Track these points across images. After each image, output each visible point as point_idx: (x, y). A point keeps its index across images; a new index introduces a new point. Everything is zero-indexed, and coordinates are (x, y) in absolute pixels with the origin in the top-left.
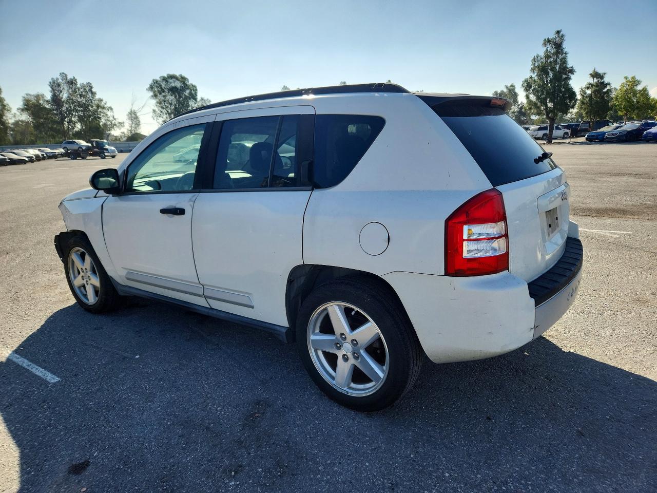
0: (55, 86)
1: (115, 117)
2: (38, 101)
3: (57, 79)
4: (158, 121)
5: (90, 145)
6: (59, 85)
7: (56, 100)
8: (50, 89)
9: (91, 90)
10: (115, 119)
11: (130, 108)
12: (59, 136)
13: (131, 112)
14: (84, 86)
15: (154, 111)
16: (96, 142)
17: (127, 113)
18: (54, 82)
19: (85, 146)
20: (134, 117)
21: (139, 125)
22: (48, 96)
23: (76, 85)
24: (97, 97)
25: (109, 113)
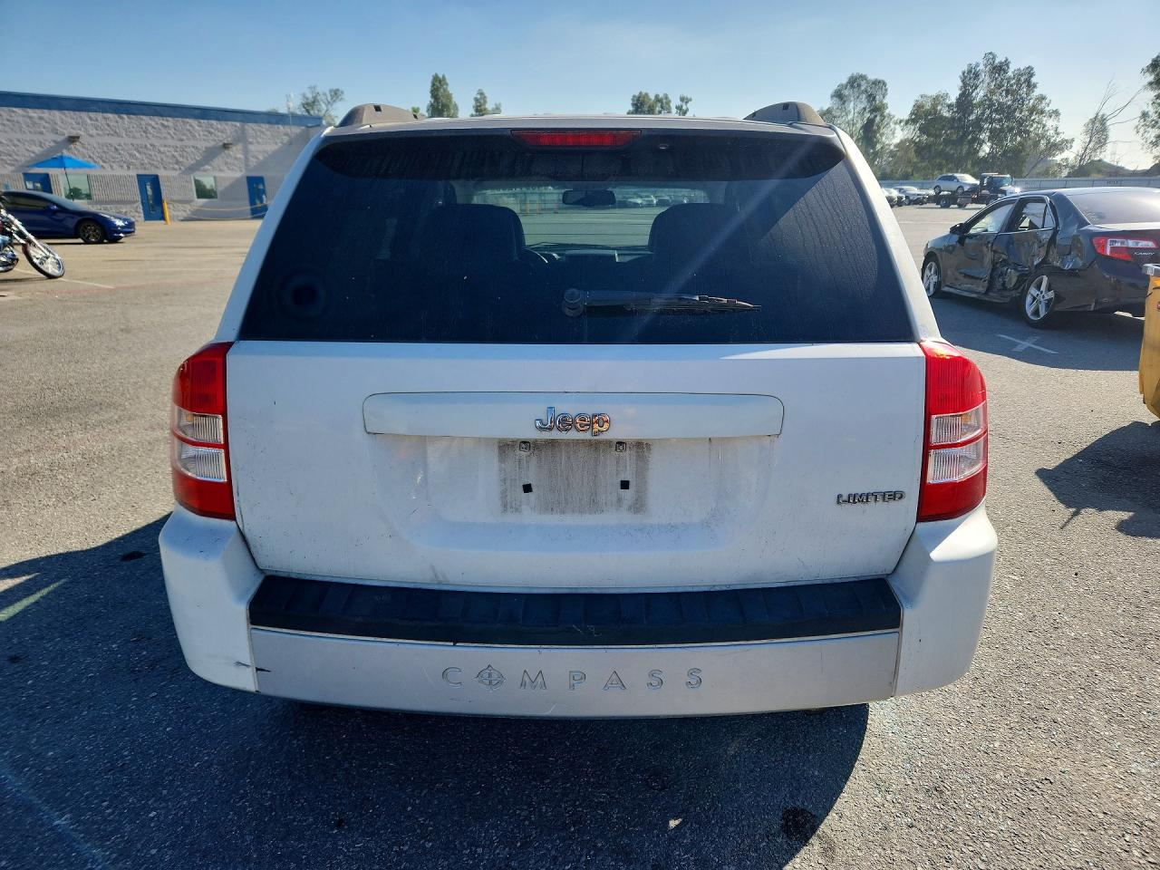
0: (970, 78)
1: (1059, 130)
2: (934, 106)
3: (977, 65)
4: (1147, 135)
5: (978, 182)
6: (977, 75)
7: (964, 102)
8: (960, 84)
9: (1028, 81)
10: (1058, 134)
11: (1096, 111)
12: (950, 166)
13: (1096, 118)
14: (1019, 74)
15: (1145, 115)
16: (991, 178)
17: (1087, 120)
18: (970, 72)
19: (969, 184)
20: (1098, 129)
21: (1105, 144)
22: (954, 96)
23: (1006, 72)
24: (1037, 92)
25: (1050, 123)
